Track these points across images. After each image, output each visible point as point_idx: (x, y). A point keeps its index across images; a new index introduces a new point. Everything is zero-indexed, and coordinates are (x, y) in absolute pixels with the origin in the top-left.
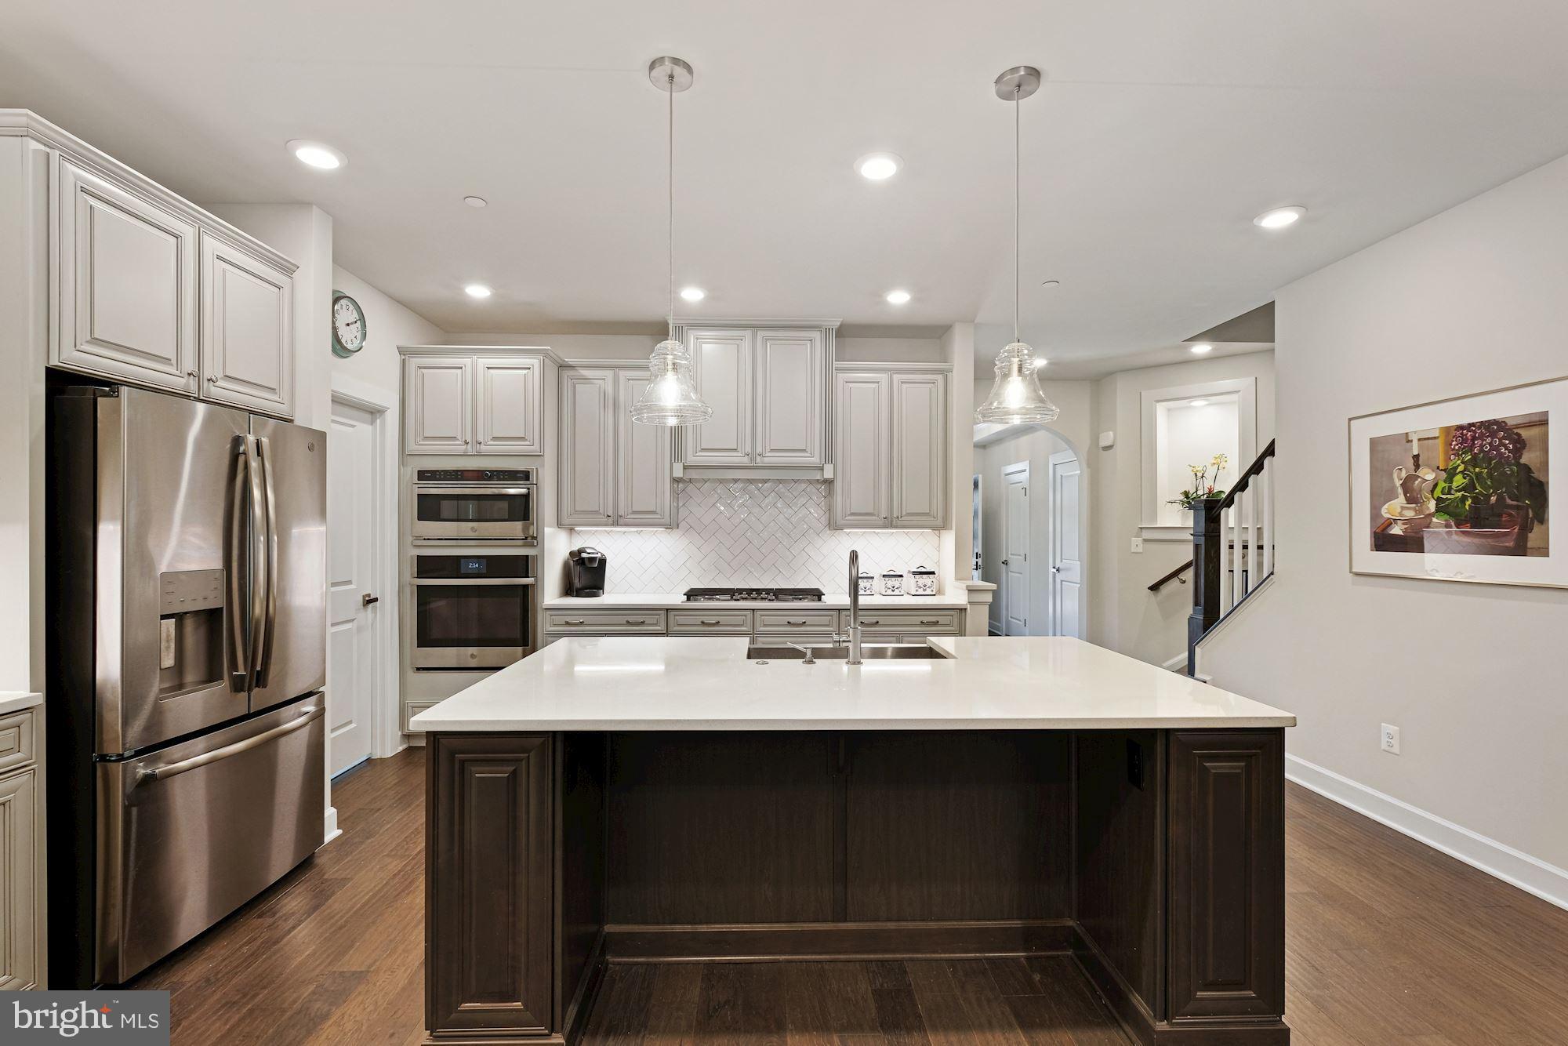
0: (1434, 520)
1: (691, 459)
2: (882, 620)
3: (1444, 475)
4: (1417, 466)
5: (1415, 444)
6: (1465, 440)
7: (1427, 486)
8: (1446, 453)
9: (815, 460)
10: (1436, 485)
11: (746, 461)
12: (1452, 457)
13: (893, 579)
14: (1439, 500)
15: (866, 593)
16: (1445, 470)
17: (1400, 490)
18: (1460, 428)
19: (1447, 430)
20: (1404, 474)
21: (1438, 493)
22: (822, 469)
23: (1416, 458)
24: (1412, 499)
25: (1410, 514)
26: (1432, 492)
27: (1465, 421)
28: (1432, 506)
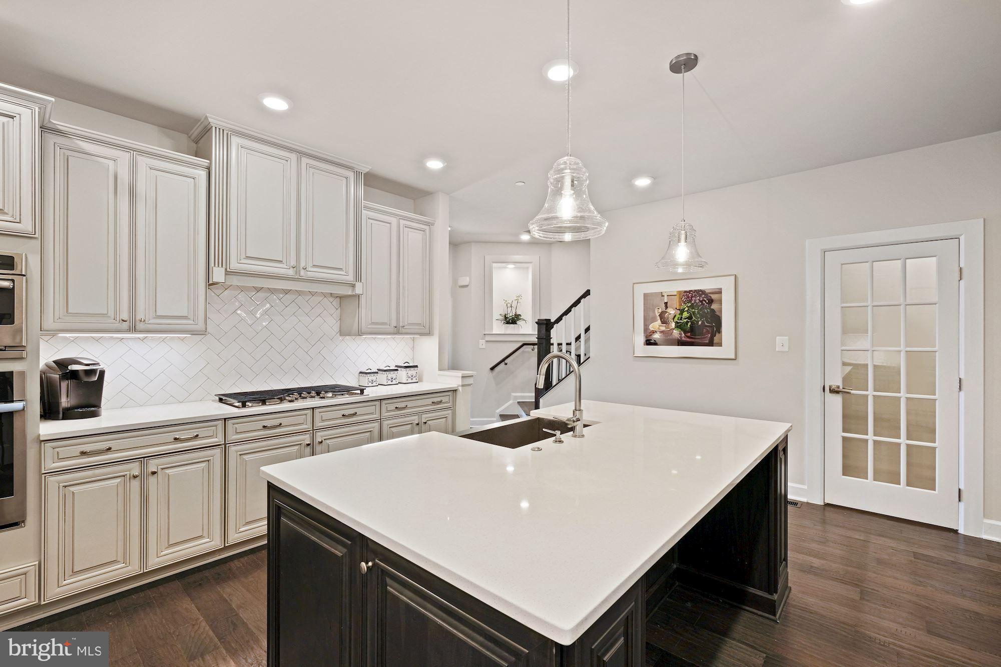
0: (674, 331)
1: (234, 265)
2: (410, 404)
3: (679, 312)
4: (667, 307)
5: (666, 297)
6: (688, 297)
7: (671, 317)
8: (680, 302)
9: (350, 278)
10: (675, 316)
11: (291, 272)
12: (683, 304)
13: (392, 372)
14: (677, 323)
15: (373, 385)
16: (679, 310)
17: (658, 318)
18: (685, 292)
19: (680, 292)
20: (660, 311)
21: (676, 319)
22: (353, 286)
23: (666, 303)
24: (664, 321)
25: (663, 328)
26: (673, 319)
27: (688, 289)
28: (673, 325)
